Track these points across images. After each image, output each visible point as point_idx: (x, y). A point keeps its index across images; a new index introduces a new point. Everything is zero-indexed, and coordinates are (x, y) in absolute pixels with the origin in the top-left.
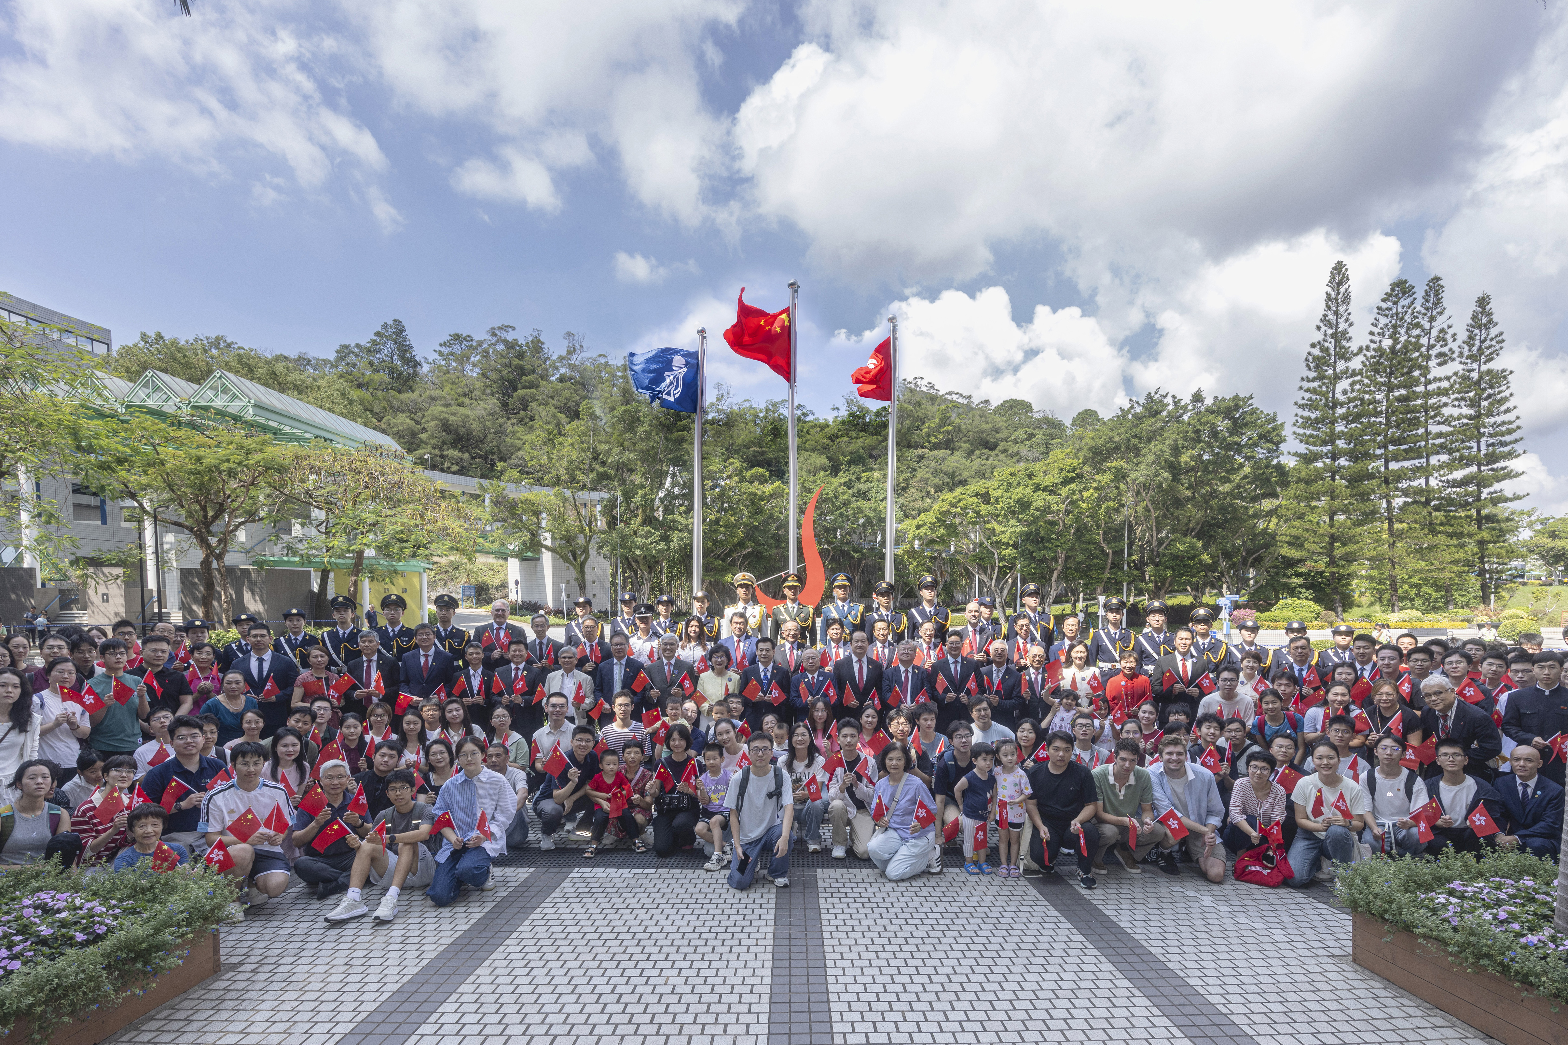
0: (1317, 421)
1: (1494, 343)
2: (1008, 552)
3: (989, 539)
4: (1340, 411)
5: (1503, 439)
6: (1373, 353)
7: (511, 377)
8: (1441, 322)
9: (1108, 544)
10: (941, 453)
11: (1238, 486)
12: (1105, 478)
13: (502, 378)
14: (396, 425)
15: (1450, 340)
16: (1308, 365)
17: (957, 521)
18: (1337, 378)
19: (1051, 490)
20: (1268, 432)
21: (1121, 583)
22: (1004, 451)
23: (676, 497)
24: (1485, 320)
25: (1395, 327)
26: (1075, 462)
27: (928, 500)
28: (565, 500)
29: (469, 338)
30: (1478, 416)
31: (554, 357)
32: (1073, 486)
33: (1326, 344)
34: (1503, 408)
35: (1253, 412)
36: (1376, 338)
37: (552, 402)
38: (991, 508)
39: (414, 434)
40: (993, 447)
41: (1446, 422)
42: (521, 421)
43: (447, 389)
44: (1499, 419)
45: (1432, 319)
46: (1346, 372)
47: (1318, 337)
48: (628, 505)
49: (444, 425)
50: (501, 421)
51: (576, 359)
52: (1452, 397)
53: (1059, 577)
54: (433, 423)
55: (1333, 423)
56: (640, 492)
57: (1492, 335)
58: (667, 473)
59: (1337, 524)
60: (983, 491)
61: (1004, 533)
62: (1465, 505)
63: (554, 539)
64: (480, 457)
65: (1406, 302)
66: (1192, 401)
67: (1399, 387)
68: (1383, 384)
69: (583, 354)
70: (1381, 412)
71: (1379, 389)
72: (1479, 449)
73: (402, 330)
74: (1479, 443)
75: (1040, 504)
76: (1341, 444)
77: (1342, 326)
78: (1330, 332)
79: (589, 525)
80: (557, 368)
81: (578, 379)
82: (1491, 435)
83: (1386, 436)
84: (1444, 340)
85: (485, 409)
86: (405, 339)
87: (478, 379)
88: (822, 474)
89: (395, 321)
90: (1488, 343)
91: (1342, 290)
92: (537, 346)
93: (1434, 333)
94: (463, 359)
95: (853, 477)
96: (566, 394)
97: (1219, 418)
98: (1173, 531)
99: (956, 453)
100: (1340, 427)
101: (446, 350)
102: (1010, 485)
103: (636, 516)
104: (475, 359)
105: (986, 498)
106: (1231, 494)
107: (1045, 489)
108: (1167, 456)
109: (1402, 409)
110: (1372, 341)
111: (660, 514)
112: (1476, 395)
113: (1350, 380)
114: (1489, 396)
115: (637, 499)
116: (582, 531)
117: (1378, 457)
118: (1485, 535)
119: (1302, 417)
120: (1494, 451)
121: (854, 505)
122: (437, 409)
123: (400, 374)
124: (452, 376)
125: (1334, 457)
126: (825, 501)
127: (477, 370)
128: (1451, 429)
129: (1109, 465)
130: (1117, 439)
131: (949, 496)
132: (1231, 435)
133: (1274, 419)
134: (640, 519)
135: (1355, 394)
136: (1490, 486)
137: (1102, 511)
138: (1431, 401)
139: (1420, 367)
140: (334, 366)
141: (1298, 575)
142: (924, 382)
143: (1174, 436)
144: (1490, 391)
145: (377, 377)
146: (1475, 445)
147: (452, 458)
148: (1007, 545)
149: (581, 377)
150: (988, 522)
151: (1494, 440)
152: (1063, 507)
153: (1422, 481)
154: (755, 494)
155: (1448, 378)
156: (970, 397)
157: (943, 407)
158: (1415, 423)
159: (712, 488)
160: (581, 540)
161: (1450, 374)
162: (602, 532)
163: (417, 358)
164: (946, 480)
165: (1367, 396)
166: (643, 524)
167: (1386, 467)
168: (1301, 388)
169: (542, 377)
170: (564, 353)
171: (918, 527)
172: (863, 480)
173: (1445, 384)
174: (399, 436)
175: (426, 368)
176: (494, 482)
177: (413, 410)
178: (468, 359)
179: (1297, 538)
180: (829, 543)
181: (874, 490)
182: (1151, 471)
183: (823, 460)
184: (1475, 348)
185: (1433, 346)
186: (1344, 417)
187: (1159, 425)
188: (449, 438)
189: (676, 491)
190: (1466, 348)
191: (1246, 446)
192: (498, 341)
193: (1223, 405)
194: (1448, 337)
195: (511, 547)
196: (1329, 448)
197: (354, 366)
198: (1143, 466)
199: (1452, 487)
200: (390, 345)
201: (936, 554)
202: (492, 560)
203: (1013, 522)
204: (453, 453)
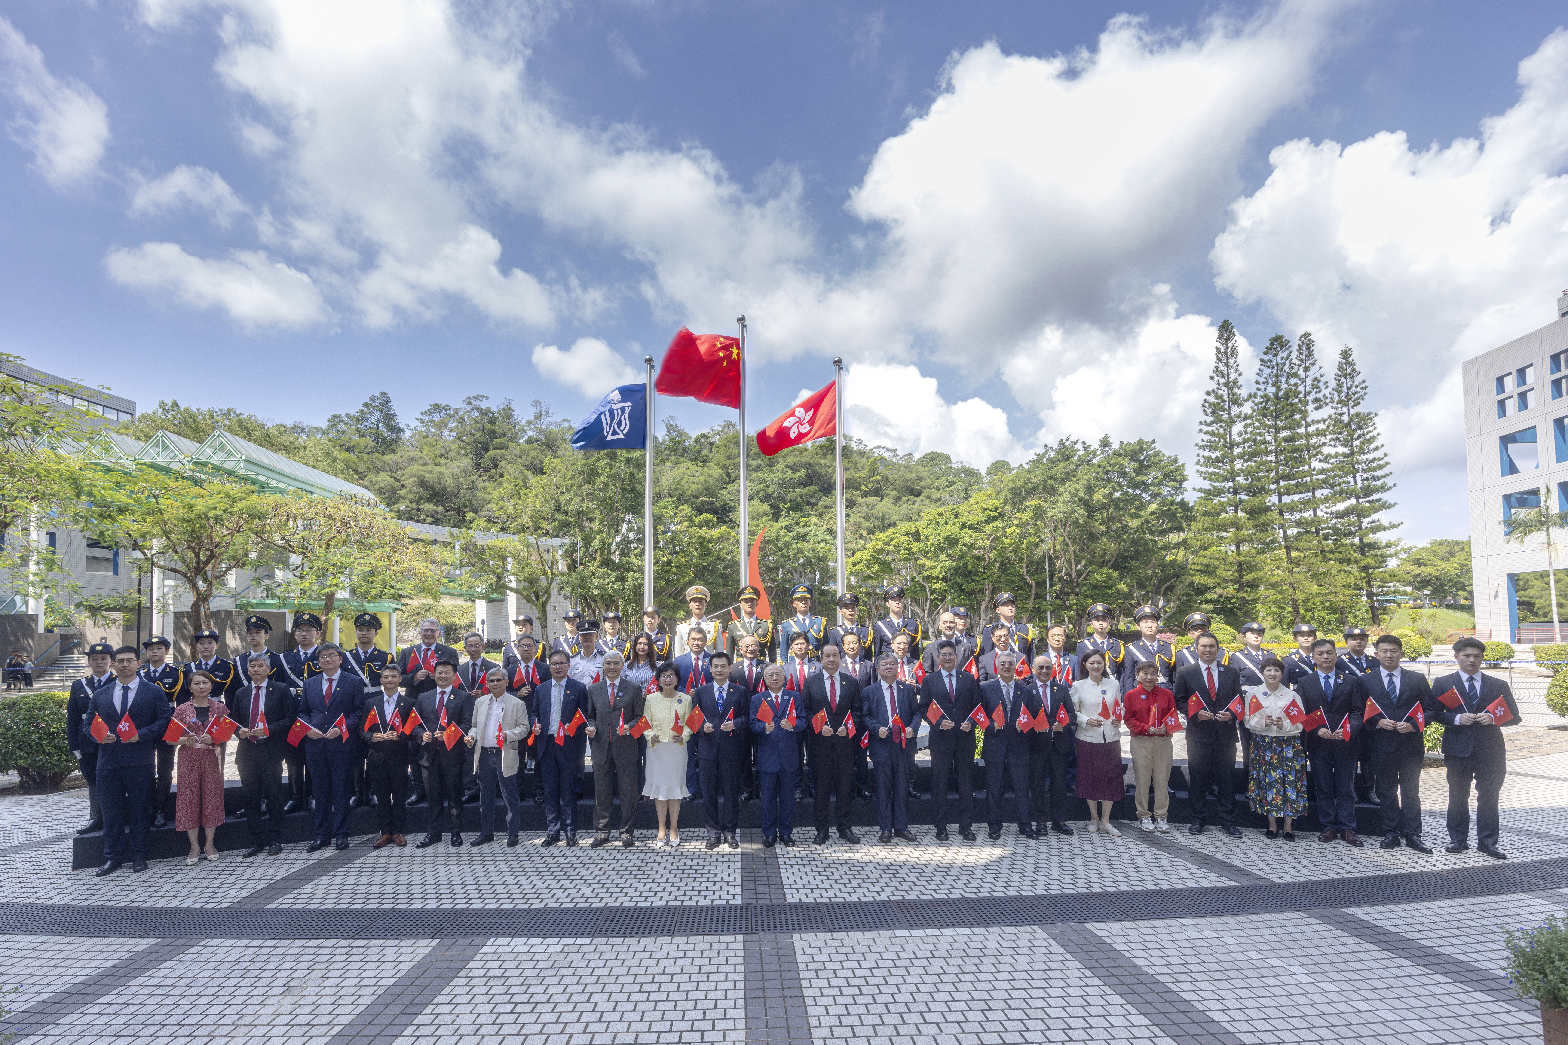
0: (1217, 460)
1: (1358, 389)
2: (938, 585)
3: (920, 573)
4: (1237, 451)
5: (1375, 474)
6: (1259, 399)
7: (483, 439)
8: (1313, 372)
9: (1031, 575)
10: (872, 500)
11: (1147, 522)
12: (1026, 516)
13: (475, 441)
14: (377, 482)
15: (1323, 387)
16: (1204, 411)
17: (890, 558)
18: (1231, 422)
19: (976, 528)
20: (1172, 472)
21: (1045, 611)
22: (928, 497)
23: (631, 542)
24: (1349, 370)
25: (1276, 376)
26: (997, 503)
27: (862, 542)
28: (529, 546)
29: (447, 408)
30: (1352, 454)
31: (523, 423)
32: (996, 524)
33: (1220, 392)
34: (1372, 446)
35: (1157, 454)
36: (1262, 387)
37: (519, 460)
38: (921, 545)
39: (393, 491)
40: (917, 494)
41: (1326, 459)
42: (491, 478)
43: (425, 451)
44: (1370, 456)
45: (1306, 369)
46: (1239, 417)
47: (1213, 386)
48: (587, 549)
49: (421, 481)
50: (473, 478)
51: (543, 424)
52: (1329, 437)
53: (987, 607)
54: (411, 480)
55: (1232, 461)
56: (598, 537)
57: (1356, 383)
58: (623, 520)
59: (1243, 554)
60: (913, 530)
61: (935, 567)
62: (1350, 534)
63: (518, 581)
64: (454, 510)
65: (1285, 354)
66: (1100, 446)
67: (1285, 429)
68: (1271, 427)
69: (549, 419)
70: (1271, 452)
71: (1268, 432)
72: (1355, 483)
73: (387, 402)
74: (1355, 478)
75: (968, 540)
76: (1240, 479)
77: (1233, 376)
78: (1222, 381)
79: (551, 568)
80: (525, 432)
81: (544, 440)
82: (1364, 471)
83: (1277, 472)
84: (1318, 387)
85: (459, 467)
86: (390, 409)
87: (454, 442)
88: (764, 518)
89: (382, 393)
90: (1353, 390)
91: (1230, 345)
92: (508, 413)
93: (1309, 381)
94: (441, 425)
95: (793, 522)
96: (533, 453)
97: (1127, 460)
98: (1091, 563)
99: (885, 499)
100: (1238, 465)
101: (426, 418)
102: (938, 524)
103: (595, 559)
104: (452, 425)
105: (916, 536)
106: (1140, 528)
107: (971, 527)
108: (1081, 494)
109: (1289, 448)
110: (1258, 389)
111: (616, 558)
112: (1349, 435)
113: (1243, 423)
114: (1359, 436)
115: (596, 543)
116: (545, 574)
117: (1273, 491)
118: (1369, 560)
119: (1203, 457)
120: (1369, 485)
121: (795, 546)
122: (415, 468)
123: (384, 440)
124: (430, 439)
125: (1236, 492)
126: (768, 542)
127: (454, 434)
128: (1330, 466)
129: (1028, 503)
130: (1034, 480)
131: (882, 536)
132: (1138, 474)
133: (1176, 461)
134: (598, 562)
135: (1249, 436)
136: (1369, 516)
137: (1024, 546)
138: (1313, 441)
139: (1301, 412)
140: (325, 433)
141: (1209, 602)
143: (1086, 477)
144: (1359, 432)
145: (363, 441)
146: (1352, 480)
147: (428, 511)
148: (938, 579)
149: (547, 439)
150: (919, 558)
151: (1367, 475)
152: (988, 543)
153: (1311, 512)
154: (704, 538)
155: (1324, 421)
156: (895, 451)
157: (871, 459)
158: (1301, 461)
159: (664, 533)
160: (543, 582)
161: (1326, 417)
162: (563, 574)
163: (401, 425)
164: (877, 523)
165: (1259, 438)
166: (601, 566)
167: (1280, 501)
168: (1201, 431)
169: (511, 440)
170: (532, 418)
171: (855, 564)
172: (801, 524)
173: (1322, 426)
174: (380, 492)
175: (408, 434)
176: (464, 530)
177: (394, 470)
178: (446, 425)
179: (1207, 566)
180: (772, 581)
181: (811, 534)
182: (1068, 508)
183: (765, 507)
184: (1343, 394)
185: (1309, 393)
186: (1241, 457)
187: (1073, 467)
188: (425, 493)
189: (632, 535)
190: (1336, 394)
191: (1153, 484)
192: (473, 409)
193: (1129, 449)
194: (1321, 384)
195: (479, 590)
196: (1231, 484)
197: (343, 432)
198: (1060, 504)
199: (1336, 518)
200: (377, 414)
201: (870, 590)
202: (461, 602)
203: (943, 557)
204: (428, 506)
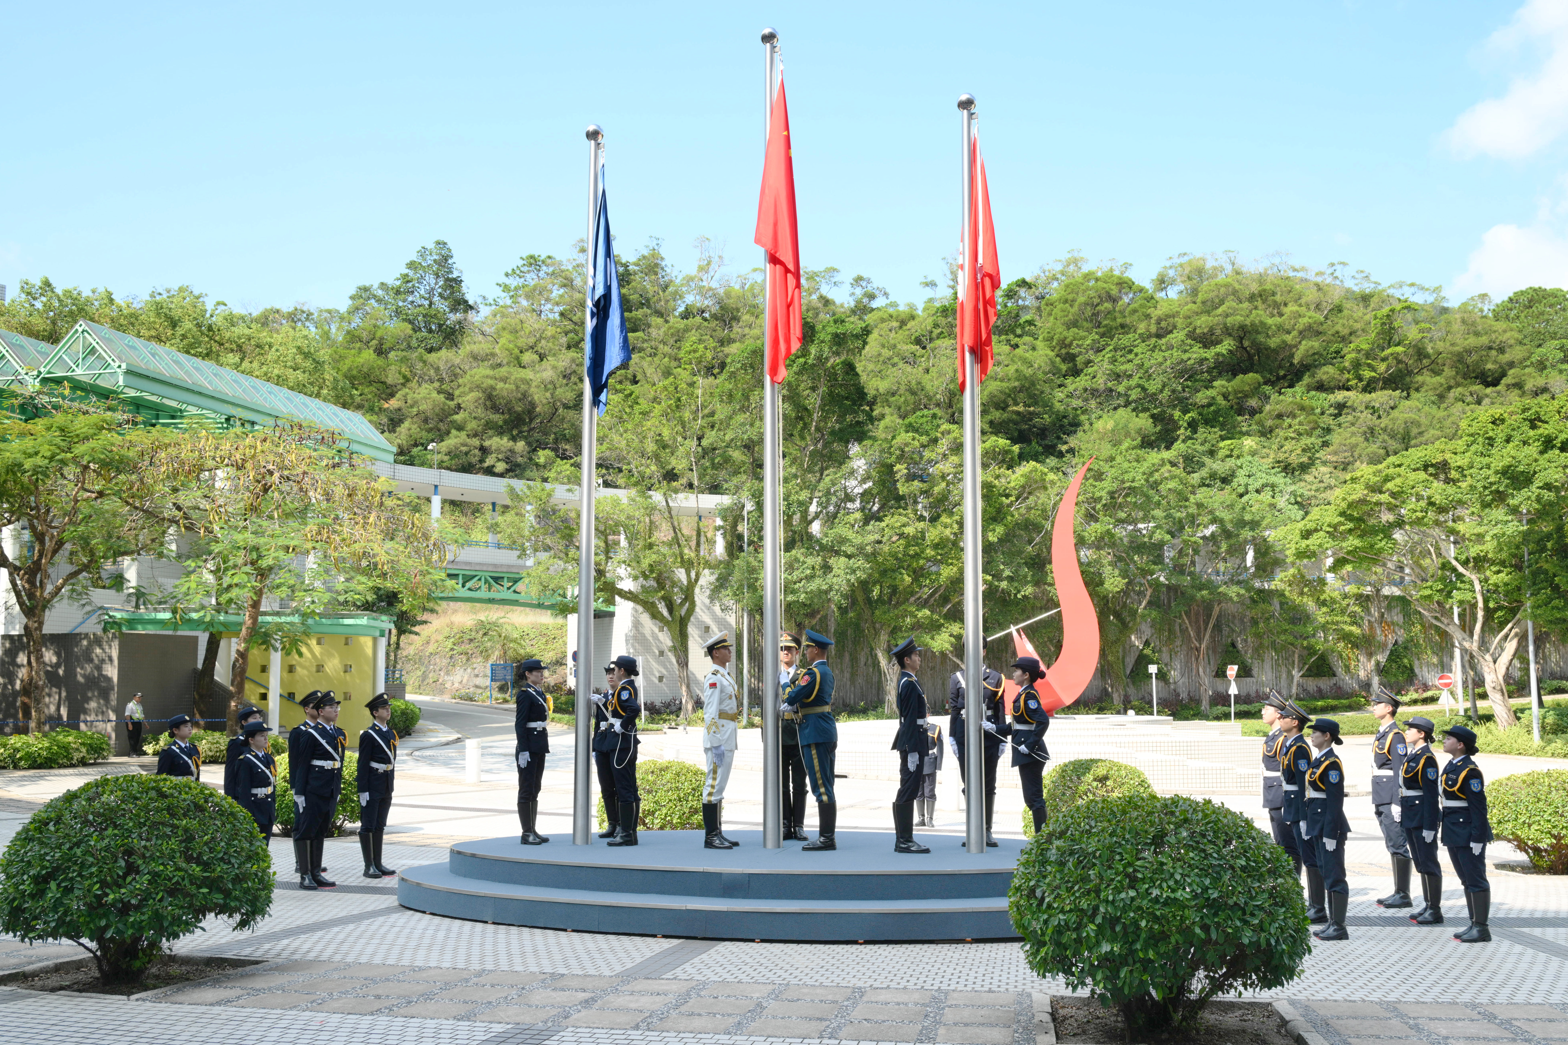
3: (1459, 552)
10: (1380, 397)
14: (415, 403)
22: (1518, 385)
28: (653, 510)
29: (548, 261)
31: (679, 281)
40: (1491, 380)
43: (503, 342)
49: (490, 397)
51: (713, 280)
54: (473, 396)
60: (1437, 456)
63: (634, 577)
69: (723, 270)
73: (446, 258)
75: (1555, 474)
79: (696, 552)
80: (681, 296)
85: (554, 367)
86: (452, 271)
87: (553, 323)
89: (438, 243)
92: (654, 264)
94: (537, 294)
95: (1201, 450)
99: (1414, 395)
101: (515, 283)
102: (1491, 441)
104: (556, 291)
122: (480, 373)
123: (442, 325)
124: (516, 320)
140: (345, 319)
142: (1350, 271)
145: (395, 330)
147: (498, 451)
156: (1437, 290)
157: (1386, 310)
160: (682, 579)
163: (470, 298)
169: (656, 312)
170: (696, 271)
171: (1307, 534)
172: (1221, 453)
175: (480, 313)
176: (537, 484)
181: (1241, 473)
188: (496, 419)
189: (851, 485)
195: (571, 595)
197: (376, 317)
200: (431, 279)
201: (1368, 590)
202: (546, 619)
203: (1499, 513)
204: (499, 443)
